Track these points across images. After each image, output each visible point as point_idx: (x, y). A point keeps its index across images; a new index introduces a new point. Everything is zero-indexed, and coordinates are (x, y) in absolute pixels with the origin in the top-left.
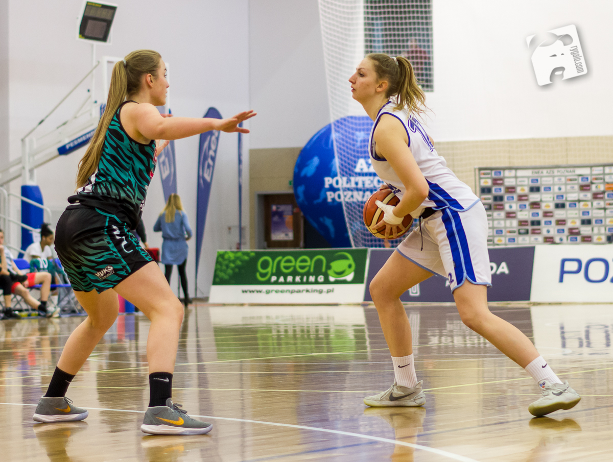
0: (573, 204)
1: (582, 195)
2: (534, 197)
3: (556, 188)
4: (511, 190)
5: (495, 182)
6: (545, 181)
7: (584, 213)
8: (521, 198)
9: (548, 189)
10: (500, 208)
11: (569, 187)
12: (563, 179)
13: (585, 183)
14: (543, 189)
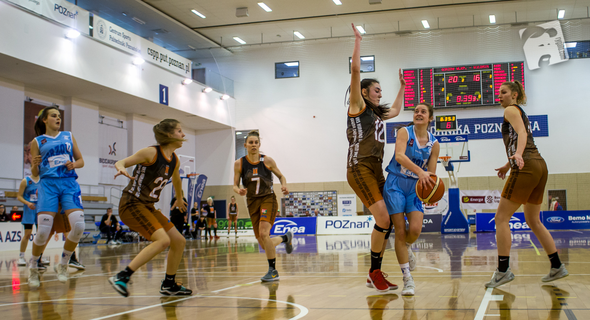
0: (317, 204)
1: (320, 201)
2: (304, 201)
3: (311, 199)
4: (296, 199)
6: (308, 196)
7: (321, 206)
8: (299, 202)
9: (309, 199)
10: (292, 205)
11: (316, 198)
12: (314, 196)
13: (321, 197)
14: (307, 199)
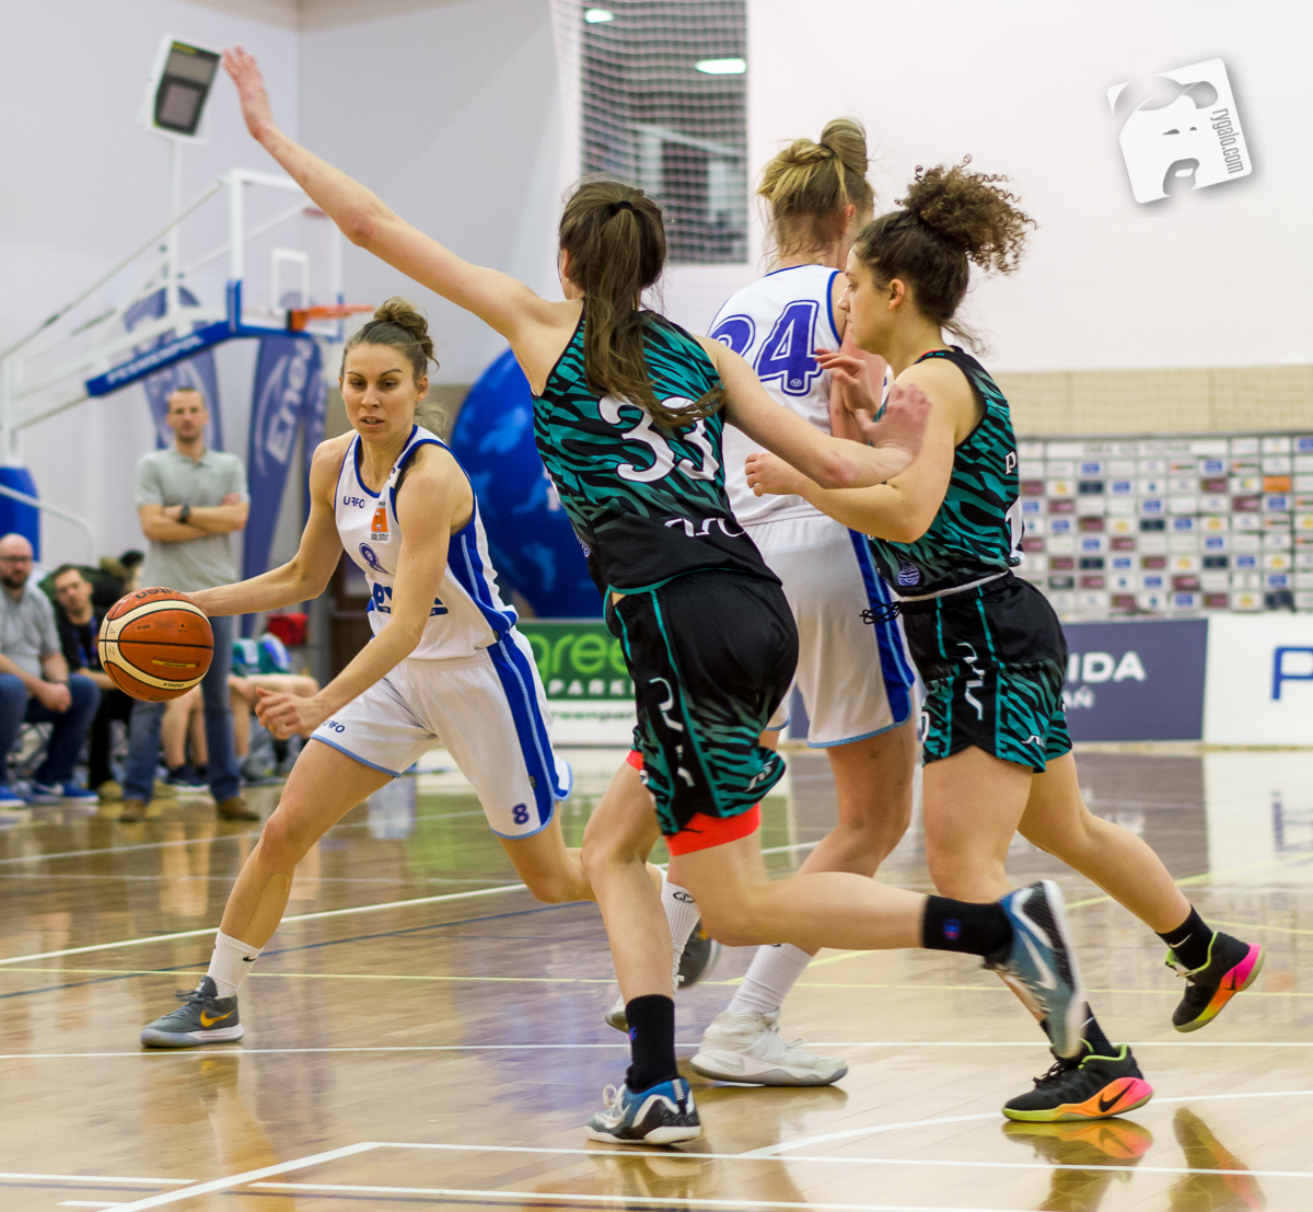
0: (1185, 522)
1: (1206, 502)
2: (1090, 505)
3: (1143, 487)
6: (1116, 466)
7: (1211, 542)
8: (1056, 506)
9: (1123, 487)
11: (1174, 484)
12: (1161, 466)
13: (1214, 474)
14: (1109, 487)
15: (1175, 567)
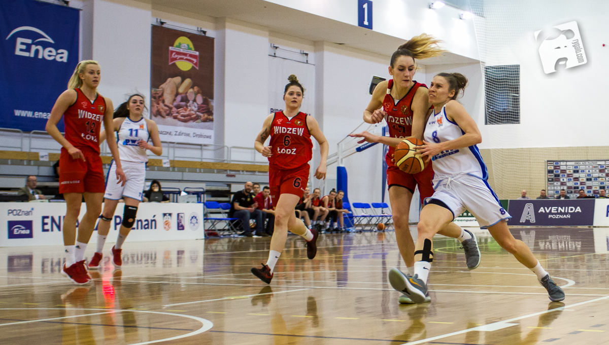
0: (596, 179)
1: (600, 175)
2: (576, 175)
3: (587, 171)
4: (564, 171)
5: (555, 167)
6: (581, 167)
7: (601, 183)
8: (569, 175)
9: (583, 171)
10: (558, 180)
11: (594, 170)
12: (591, 167)
13: (602, 169)
14: (580, 171)
15: (594, 189)
